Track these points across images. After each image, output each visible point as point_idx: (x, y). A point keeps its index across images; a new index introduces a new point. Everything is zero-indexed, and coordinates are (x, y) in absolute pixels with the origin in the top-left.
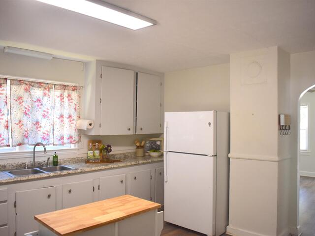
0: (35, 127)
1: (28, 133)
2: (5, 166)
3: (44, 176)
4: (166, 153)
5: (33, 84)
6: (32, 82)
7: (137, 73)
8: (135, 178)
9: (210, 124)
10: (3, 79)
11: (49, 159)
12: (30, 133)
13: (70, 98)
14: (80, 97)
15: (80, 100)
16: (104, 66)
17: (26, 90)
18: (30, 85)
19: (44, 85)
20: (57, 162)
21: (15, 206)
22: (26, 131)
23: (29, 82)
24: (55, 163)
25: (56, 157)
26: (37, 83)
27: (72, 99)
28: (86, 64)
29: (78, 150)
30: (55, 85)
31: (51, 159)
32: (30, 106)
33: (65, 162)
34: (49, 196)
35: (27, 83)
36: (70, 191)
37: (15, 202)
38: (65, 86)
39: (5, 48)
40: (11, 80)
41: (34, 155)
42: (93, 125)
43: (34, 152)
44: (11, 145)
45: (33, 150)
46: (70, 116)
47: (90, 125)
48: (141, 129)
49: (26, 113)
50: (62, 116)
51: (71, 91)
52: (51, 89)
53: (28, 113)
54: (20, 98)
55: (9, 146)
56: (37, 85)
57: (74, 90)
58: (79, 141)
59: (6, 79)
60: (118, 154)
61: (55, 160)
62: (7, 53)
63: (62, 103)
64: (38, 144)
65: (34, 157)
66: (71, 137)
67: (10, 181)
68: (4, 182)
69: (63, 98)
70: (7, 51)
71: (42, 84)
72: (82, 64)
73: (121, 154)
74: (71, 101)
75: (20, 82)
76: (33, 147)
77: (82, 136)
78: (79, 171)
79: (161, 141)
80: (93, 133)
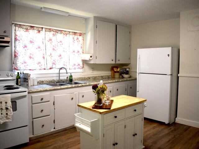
0: (59, 58)
1: (55, 62)
2: (43, 82)
3: (69, 87)
4: (139, 74)
5: (57, 31)
6: (57, 30)
7: (116, 25)
8: (118, 90)
9: (169, 55)
10: (41, 28)
11: (67, 78)
12: (56, 62)
13: (78, 41)
14: (84, 40)
15: (83, 42)
16: (98, 20)
17: (54, 35)
18: (56, 32)
19: (64, 32)
20: (72, 79)
21: (54, 104)
22: (54, 61)
23: (55, 30)
24: (71, 80)
25: (71, 76)
26: (60, 31)
27: (79, 41)
28: (86, 19)
29: (83, 72)
30: (69, 32)
31: (68, 78)
32: (56, 45)
33: (76, 80)
34: (72, 99)
35: (54, 30)
36: (83, 96)
37: (54, 102)
38: (75, 33)
39: (41, 8)
40: (45, 28)
41: (59, 75)
42: (92, 57)
43: (59, 73)
44: (46, 69)
45: (59, 72)
46: (78, 52)
47: (91, 57)
48: (119, 60)
49: (54, 49)
50: (74, 52)
51: (78, 36)
52: (67, 35)
53: (55, 49)
54: (51, 40)
55: (45, 69)
56: (60, 32)
57: (80, 35)
58: (83, 67)
59: (42, 28)
60: (104, 76)
61: (71, 78)
62: (43, 11)
63: (74, 43)
64: (61, 69)
65: (59, 76)
66: (79, 65)
67: (51, 89)
68: (48, 89)
69: (75, 40)
70: (43, 10)
71: (62, 32)
72: (84, 19)
73: (106, 76)
74: (79, 42)
75: (50, 30)
76: (59, 70)
77: (85, 64)
78: (88, 84)
79: (129, 68)
80: (92, 62)
